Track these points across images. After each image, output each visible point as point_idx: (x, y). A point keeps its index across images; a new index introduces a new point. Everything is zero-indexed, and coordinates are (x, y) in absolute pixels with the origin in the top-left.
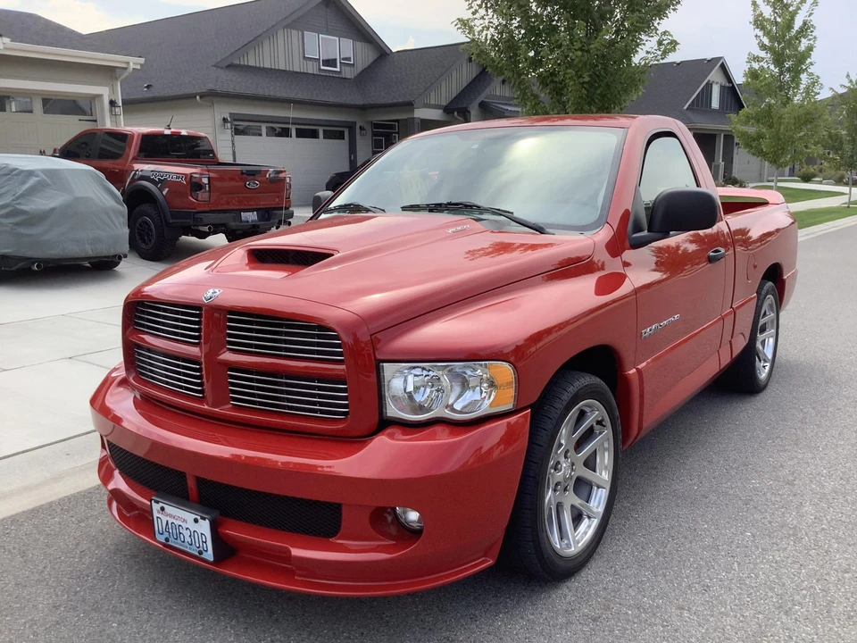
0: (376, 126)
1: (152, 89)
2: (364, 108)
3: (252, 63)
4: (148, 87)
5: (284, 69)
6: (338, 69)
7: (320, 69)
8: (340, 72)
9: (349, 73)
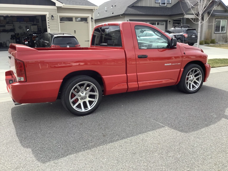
0: (175, 21)
1: (113, 14)
2: (170, 16)
3: (139, 5)
4: (113, 13)
5: (149, 6)
6: (166, 5)
7: (160, 6)
8: (166, 6)
9: (169, 6)
